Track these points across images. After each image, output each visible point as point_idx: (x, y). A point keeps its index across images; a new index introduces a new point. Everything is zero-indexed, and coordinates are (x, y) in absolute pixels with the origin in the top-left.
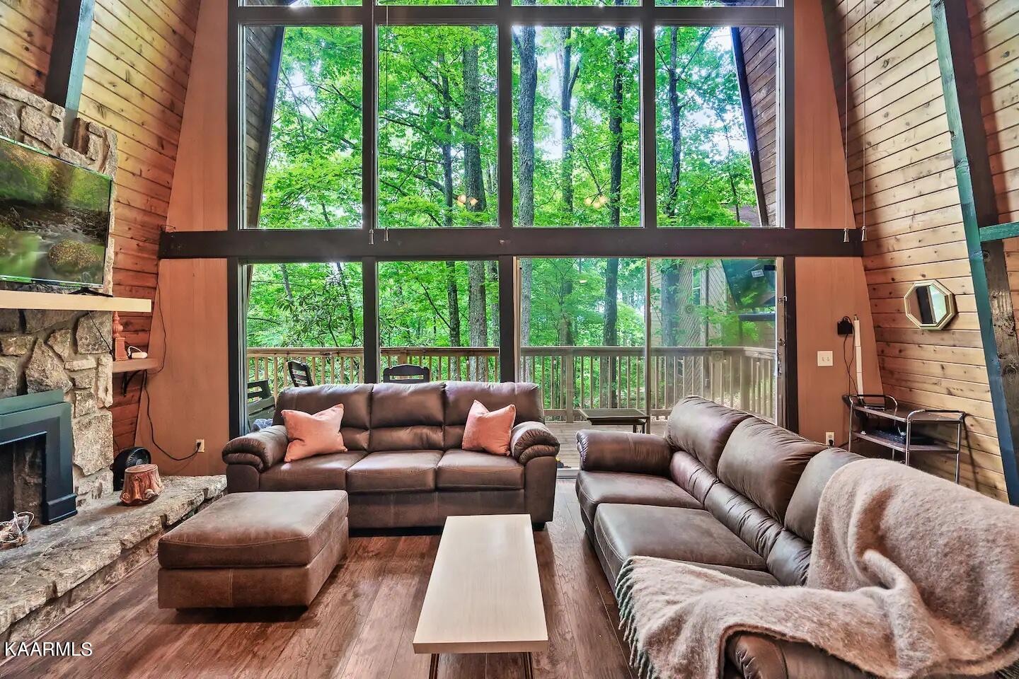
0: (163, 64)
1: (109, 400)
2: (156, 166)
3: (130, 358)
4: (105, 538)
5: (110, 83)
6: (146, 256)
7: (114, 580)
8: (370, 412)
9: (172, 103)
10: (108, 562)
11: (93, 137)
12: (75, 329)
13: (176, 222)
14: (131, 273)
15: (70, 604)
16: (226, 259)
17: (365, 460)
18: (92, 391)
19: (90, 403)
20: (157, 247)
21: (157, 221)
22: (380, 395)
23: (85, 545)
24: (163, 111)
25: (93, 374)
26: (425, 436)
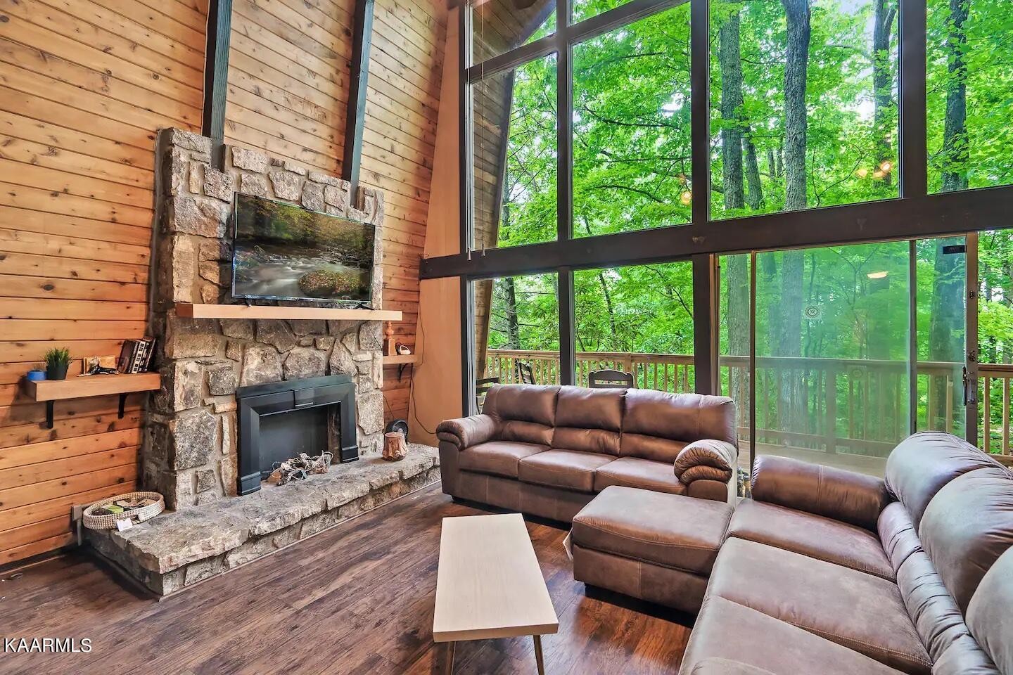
0: (417, 132)
1: (381, 383)
2: (414, 210)
3: (399, 354)
4: (363, 479)
5: (381, 156)
6: (410, 278)
7: (366, 509)
8: (555, 411)
9: (425, 161)
10: (360, 495)
11: (367, 198)
12: (359, 333)
13: (430, 252)
14: (400, 292)
15: (339, 517)
16: (459, 277)
17: (545, 453)
18: (370, 377)
19: (368, 385)
20: (418, 271)
21: (417, 252)
22: (565, 396)
23: (350, 480)
24: (418, 168)
25: (370, 364)
26: (601, 440)
